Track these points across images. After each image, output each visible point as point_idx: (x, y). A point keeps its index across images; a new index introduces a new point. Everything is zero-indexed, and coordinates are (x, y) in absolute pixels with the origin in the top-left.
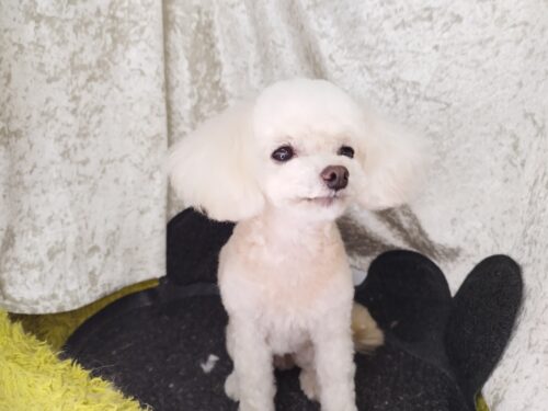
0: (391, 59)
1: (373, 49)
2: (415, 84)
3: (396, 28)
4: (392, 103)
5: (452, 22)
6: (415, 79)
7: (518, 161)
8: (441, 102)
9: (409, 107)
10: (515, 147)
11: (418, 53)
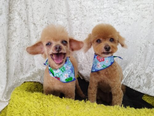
3: (117, 25)
7: (142, 52)
10: (141, 49)
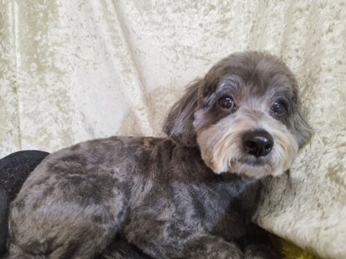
0: (172, 32)
1: (160, 25)
2: (189, 48)
3: (175, 12)
4: (175, 60)
5: (210, 10)
6: (189, 45)
8: (205, 60)
9: (186, 63)
11: (190, 28)
